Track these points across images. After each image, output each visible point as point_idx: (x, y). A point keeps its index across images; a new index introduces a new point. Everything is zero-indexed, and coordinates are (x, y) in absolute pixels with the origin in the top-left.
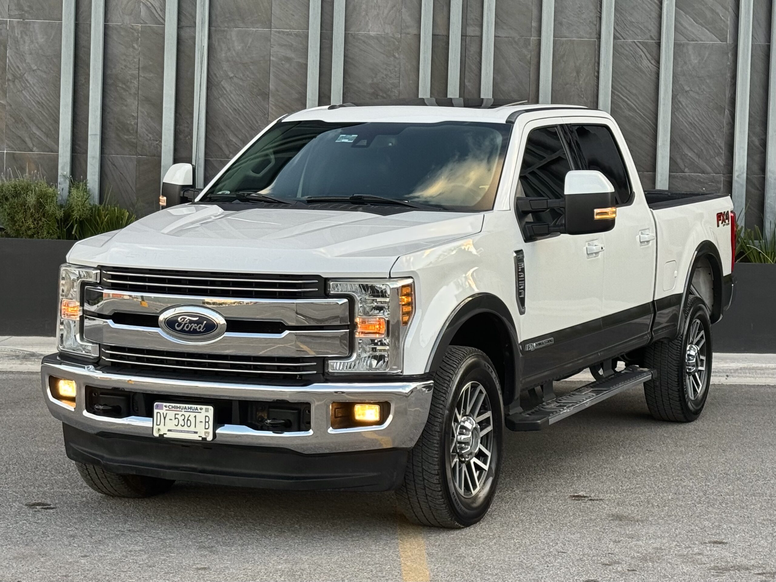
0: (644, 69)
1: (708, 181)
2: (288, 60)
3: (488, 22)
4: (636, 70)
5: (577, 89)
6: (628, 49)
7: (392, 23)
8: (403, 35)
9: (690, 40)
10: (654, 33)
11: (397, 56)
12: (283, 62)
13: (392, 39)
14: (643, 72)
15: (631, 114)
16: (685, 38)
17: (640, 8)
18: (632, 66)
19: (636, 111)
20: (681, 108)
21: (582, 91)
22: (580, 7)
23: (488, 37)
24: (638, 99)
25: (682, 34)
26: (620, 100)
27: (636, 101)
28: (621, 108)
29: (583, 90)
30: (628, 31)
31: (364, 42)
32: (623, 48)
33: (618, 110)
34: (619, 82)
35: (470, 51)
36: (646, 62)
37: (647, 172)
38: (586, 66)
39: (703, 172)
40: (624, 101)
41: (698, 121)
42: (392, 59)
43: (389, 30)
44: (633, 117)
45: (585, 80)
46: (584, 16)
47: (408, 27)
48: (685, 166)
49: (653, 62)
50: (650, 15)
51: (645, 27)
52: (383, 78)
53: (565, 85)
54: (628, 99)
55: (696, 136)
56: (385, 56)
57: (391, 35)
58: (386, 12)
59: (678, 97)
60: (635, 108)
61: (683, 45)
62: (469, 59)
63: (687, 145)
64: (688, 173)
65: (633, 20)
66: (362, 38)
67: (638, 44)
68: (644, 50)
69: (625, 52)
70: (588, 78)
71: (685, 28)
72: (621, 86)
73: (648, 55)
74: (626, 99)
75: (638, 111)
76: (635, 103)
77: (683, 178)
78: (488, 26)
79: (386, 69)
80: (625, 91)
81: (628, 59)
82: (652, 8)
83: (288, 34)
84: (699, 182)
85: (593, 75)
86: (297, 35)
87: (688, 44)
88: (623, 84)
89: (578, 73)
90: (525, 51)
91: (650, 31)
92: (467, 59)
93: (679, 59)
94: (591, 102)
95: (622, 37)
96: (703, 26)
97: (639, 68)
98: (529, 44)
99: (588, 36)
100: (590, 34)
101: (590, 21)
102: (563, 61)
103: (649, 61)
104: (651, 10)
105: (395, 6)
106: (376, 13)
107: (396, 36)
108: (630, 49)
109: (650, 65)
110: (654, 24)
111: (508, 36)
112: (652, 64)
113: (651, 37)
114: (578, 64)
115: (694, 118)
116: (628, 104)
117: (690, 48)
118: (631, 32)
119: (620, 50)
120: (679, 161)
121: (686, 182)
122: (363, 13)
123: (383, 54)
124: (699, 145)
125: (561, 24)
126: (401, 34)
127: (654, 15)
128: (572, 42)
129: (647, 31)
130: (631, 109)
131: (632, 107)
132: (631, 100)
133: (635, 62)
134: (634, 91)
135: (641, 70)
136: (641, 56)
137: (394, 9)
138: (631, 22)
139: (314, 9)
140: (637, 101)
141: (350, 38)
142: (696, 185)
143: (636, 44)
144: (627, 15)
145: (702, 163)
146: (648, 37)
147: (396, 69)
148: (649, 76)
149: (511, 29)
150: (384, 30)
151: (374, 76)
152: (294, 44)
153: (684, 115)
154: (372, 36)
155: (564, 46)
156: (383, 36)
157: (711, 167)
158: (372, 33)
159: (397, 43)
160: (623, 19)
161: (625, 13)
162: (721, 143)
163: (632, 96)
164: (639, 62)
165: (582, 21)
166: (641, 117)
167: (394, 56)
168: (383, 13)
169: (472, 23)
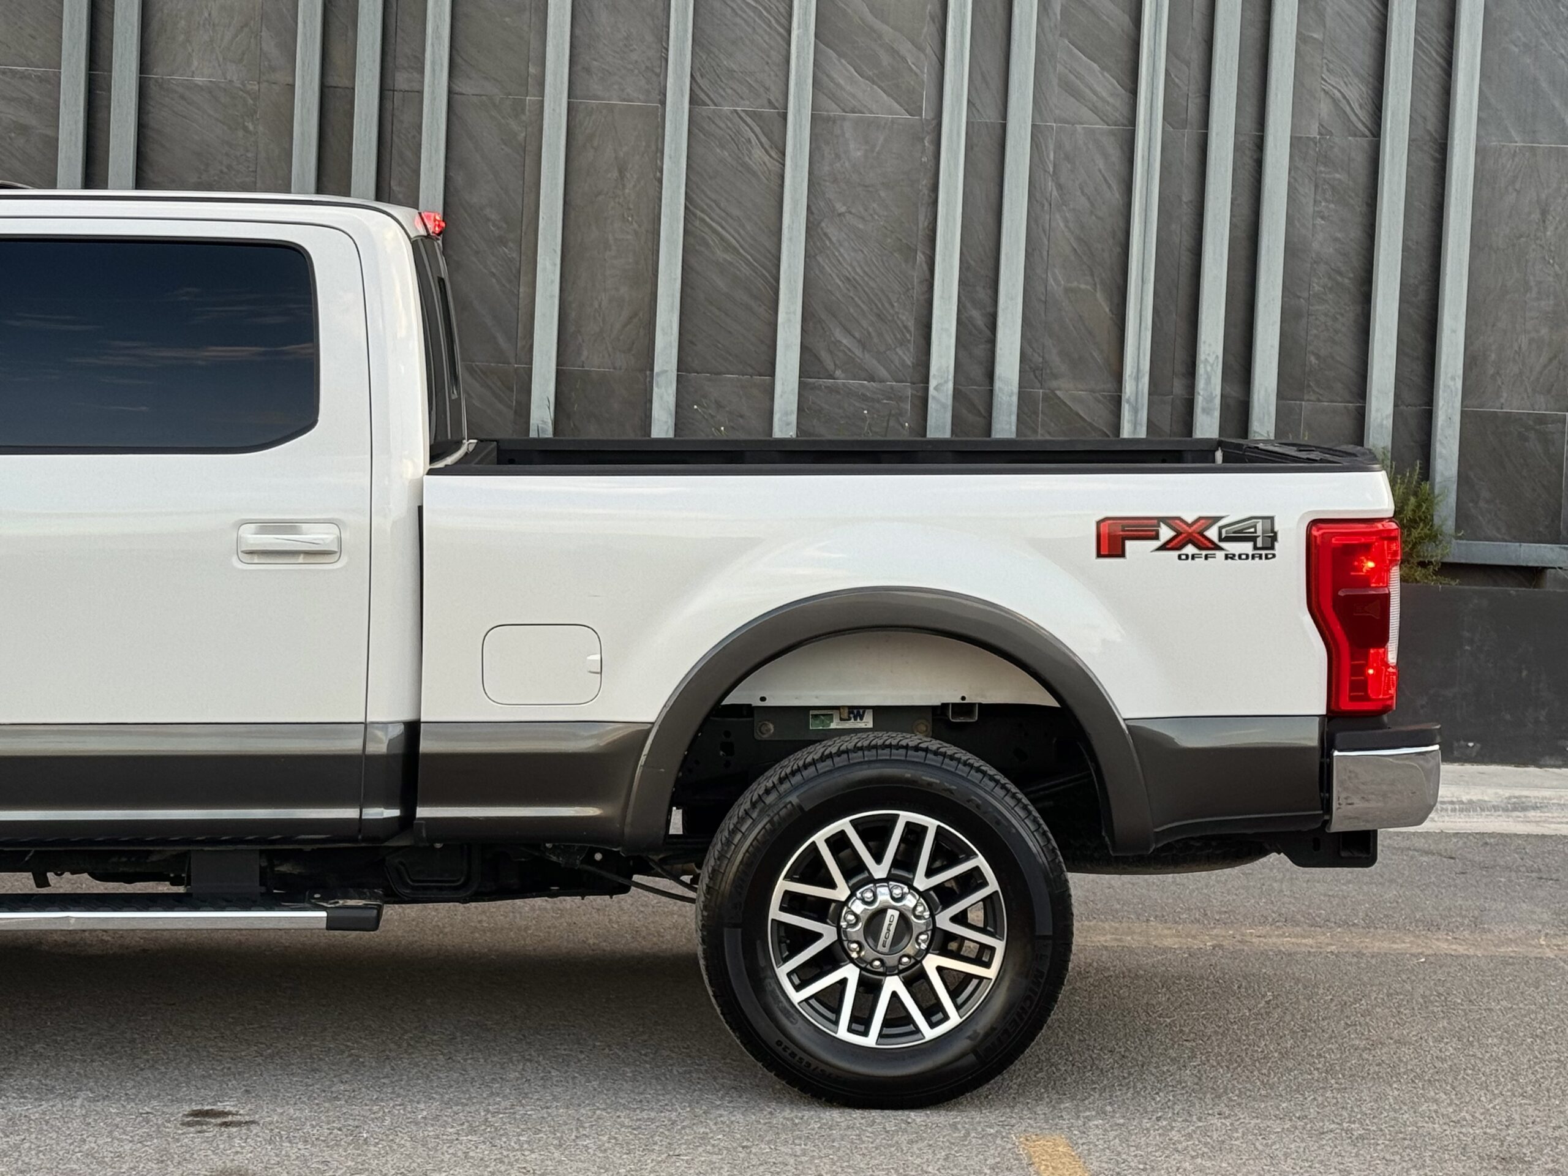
0: (755, 168)
1: (881, 397)
2: (23, 129)
3: (433, 63)
4: (740, 168)
5: (619, 203)
6: (722, 125)
7: (241, 60)
8: (264, 85)
9: (847, 110)
10: (775, 95)
11: (251, 127)
12: (13, 135)
13: (241, 93)
14: (754, 174)
15: (728, 258)
16: (838, 105)
17: (748, 42)
18: (729, 160)
19: (739, 253)
20: (829, 248)
21: (630, 209)
22: (626, 39)
23: (433, 92)
24: (743, 227)
25: (833, 98)
26: (706, 230)
27: (739, 234)
28: (707, 245)
29: (631, 206)
30: (724, 89)
31: (182, 97)
32: (713, 122)
33: (703, 249)
34: (703, 191)
35: (402, 122)
36: (758, 153)
37: (760, 375)
38: (637, 157)
39: (872, 379)
40: (715, 231)
41: (862, 274)
42: (241, 133)
43: (234, 74)
44: (731, 263)
45: (635, 186)
46: (634, 57)
47: (273, 69)
48: (835, 365)
49: (773, 154)
50: (768, 56)
51: (756, 81)
52: (222, 172)
53: (596, 196)
54: (723, 227)
55: (858, 306)
56: (225, 128)
57: (238, 84)
58: (228, 35)
59: (823, 224)
60: (737, 246)
61: (833, 120)
62: (399, 137)
63: (841, 323)
64: (842, 380)
65: (735, 67)
66: (180, 90)
67: (743, 115)
68: (757, 129)
69: (718, 130)
70: (642, 183)
71: (838, 85)
72: (708, 201)
73: (764, 139)
74: (720, 229)
75: (741, 251)
76: (736, 235)
77: (831, 390)
78: (433, 70)
79: (227, 154)
80: (717, 210)
81: (722, 147)
82: (772, 43)
83: (24, 76)
84: (864, 398)
85: (651, 176)
86: (41, 79)
87: (844, 119)
88: (713, 196)
89: (622, 172)
90: (514, 125)
91: (767, 89)
92: (395, 138)
93: (826, 150)
94: (647, 231)
95: (711, 100)
96: (873, 82)
97: (744, 165)
98: (524, 113)
99: (641, 97)
100: (648, 92)
101: (647, 67)
102: (593, 147)
103: (767, 151)
104: (771, 47)
105: (246, 25)
106: (206, 38)
107: (249, 87)
108: (727, 125)
109: (766, 158)
110: (776, 75)
111: (482, 93)
112: (771, 156)
113: (770, 101)
114: (621, 154)
115: (854, 269)
116: (722, 238)
117: (847, 125)
118: (729, 91)
119: (707, 128)
120: (824, 355)
121: (838, 397)
122: (182, 38)
123: (224, 123)
124: (865, 323)
125: (588, 70)
126: (259, 83)
127: (776, 57)
128: (611, 108)
129: (762, 90)
130: (728, 247)
131: (729, 244)
132: (727, 227)
133: (737, 151)
134: (736, 212)
135: (749, 169)
136: (749, 141)
137: (246, 30)
138: (731, 71)
139: (72, 26)
140: (742, 232)
141: (153, 90)
142: (857, 404)
143: (740, 117)
144: (721, 56)
145: (870, 361)
146: (766, 102)
147: (249, 155)
148: (766, 181)
149: (486, 78)
150: (224, 75)
151: (202, 167)
152: (33, 95)
153: (835, 263)
154: (197, 85)
155: (594, 117)
156: (223, 85)
157: (887, 369)
158: (198, 80)
159: (251, 102)
160: (714, 64)
161: (717, 52)
162: (910, 321)
163: (730, 221)
164: (745, 152)
165: (631, 66)
166: (748, 263)
167: (246, 129)
168: (222, 40)
169: (406, 65)
